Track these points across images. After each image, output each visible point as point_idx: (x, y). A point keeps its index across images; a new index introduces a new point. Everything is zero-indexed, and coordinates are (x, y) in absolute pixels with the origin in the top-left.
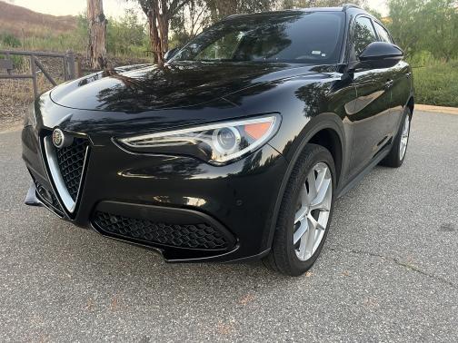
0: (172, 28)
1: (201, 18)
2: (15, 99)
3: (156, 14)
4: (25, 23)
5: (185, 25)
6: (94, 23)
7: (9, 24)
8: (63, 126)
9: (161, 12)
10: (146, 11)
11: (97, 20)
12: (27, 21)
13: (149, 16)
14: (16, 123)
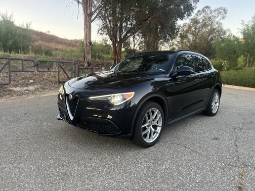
0: (124, 47)
1: (139, 41)
2: (50, 81)
3: (116, 41)
4: (55, 44)
5: (131, 45)
6: (87, 46)
7: (47, 44)
8: (72, 93)
9: (118, 40)
10: (111, 39)
11: (88, 45)
12: (56, 42)
13: (113, 42)
14: (50, 92)
